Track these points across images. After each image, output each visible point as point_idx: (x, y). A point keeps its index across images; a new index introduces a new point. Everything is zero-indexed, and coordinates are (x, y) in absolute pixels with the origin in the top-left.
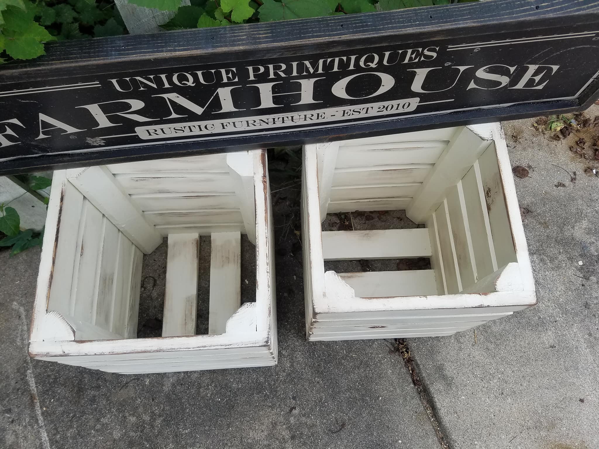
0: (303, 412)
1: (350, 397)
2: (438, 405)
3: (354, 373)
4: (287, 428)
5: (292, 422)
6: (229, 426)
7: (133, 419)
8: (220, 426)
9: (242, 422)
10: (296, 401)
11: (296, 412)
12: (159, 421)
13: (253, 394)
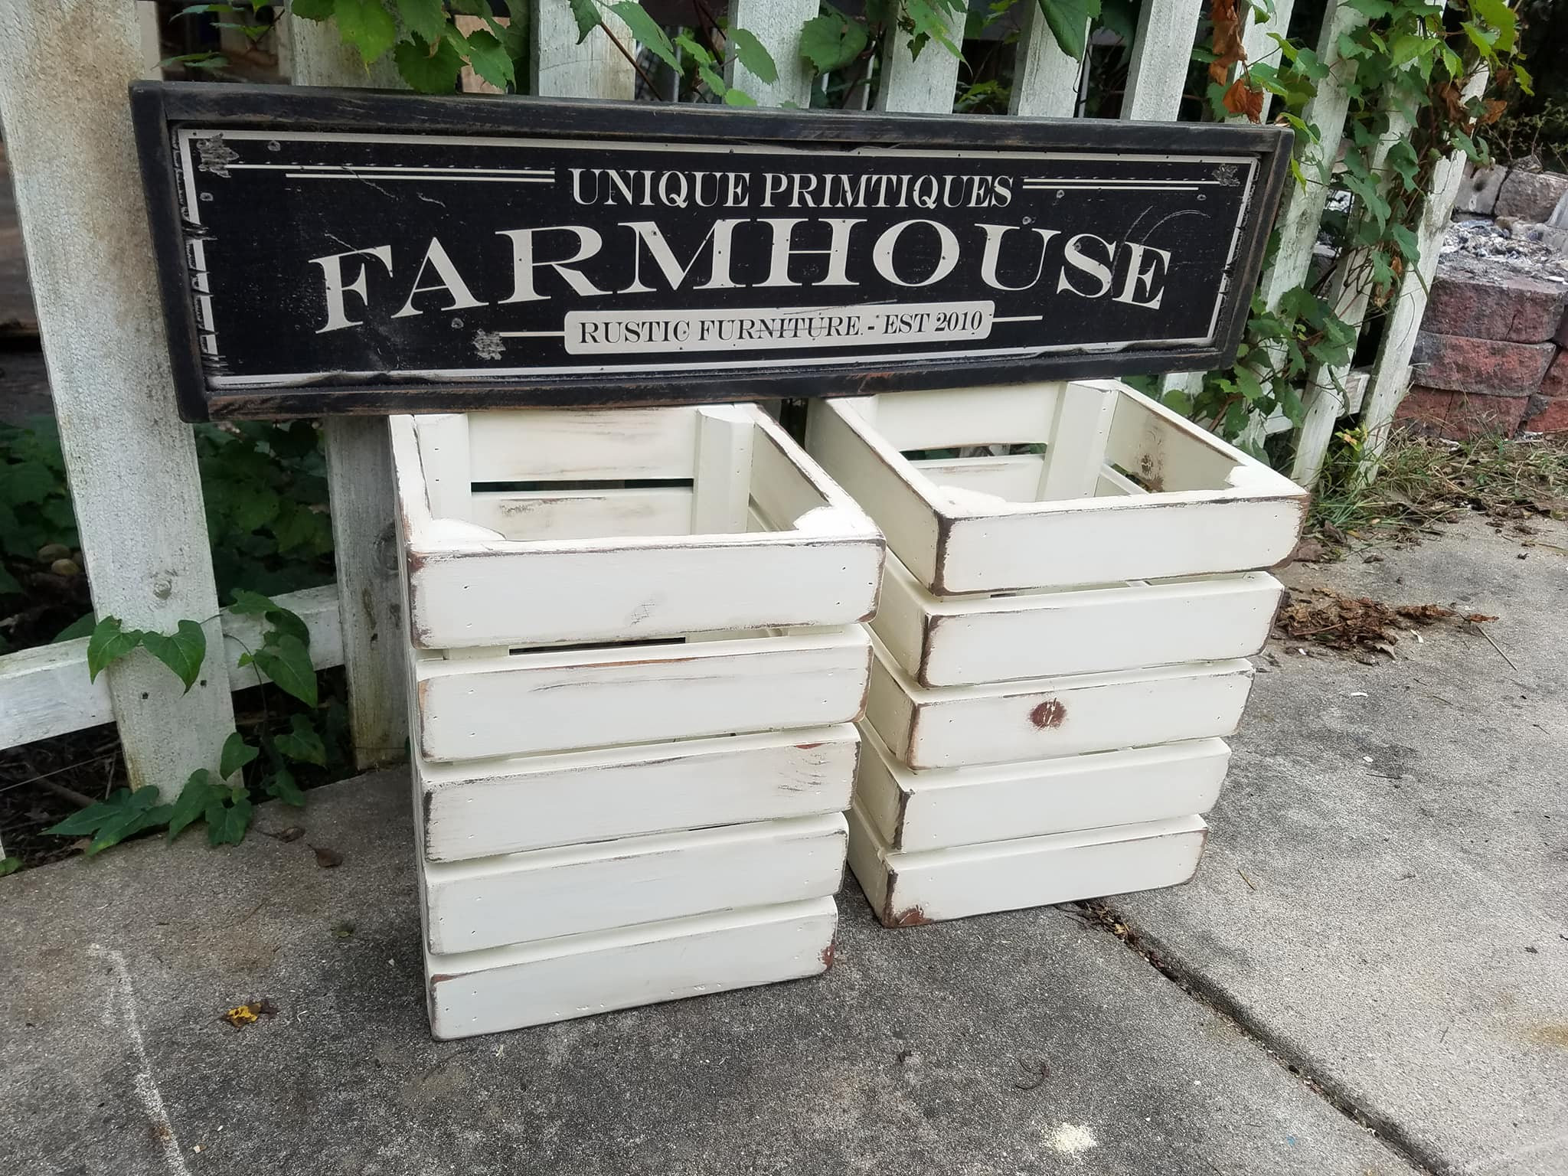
0: (934, 1059)
1: (1035, 1017)
2: (1242, 1000)
3: (1021, 973)
4: (907, 1096)
5: (913, 1082)
6: (750, 1112)
7: (475, 1137)
8: (727, 1115)
9: (783, 1101)
10: (905, 1039)
11: (915, 1059)
12: (551, 1131)
13: (791, 1040)
